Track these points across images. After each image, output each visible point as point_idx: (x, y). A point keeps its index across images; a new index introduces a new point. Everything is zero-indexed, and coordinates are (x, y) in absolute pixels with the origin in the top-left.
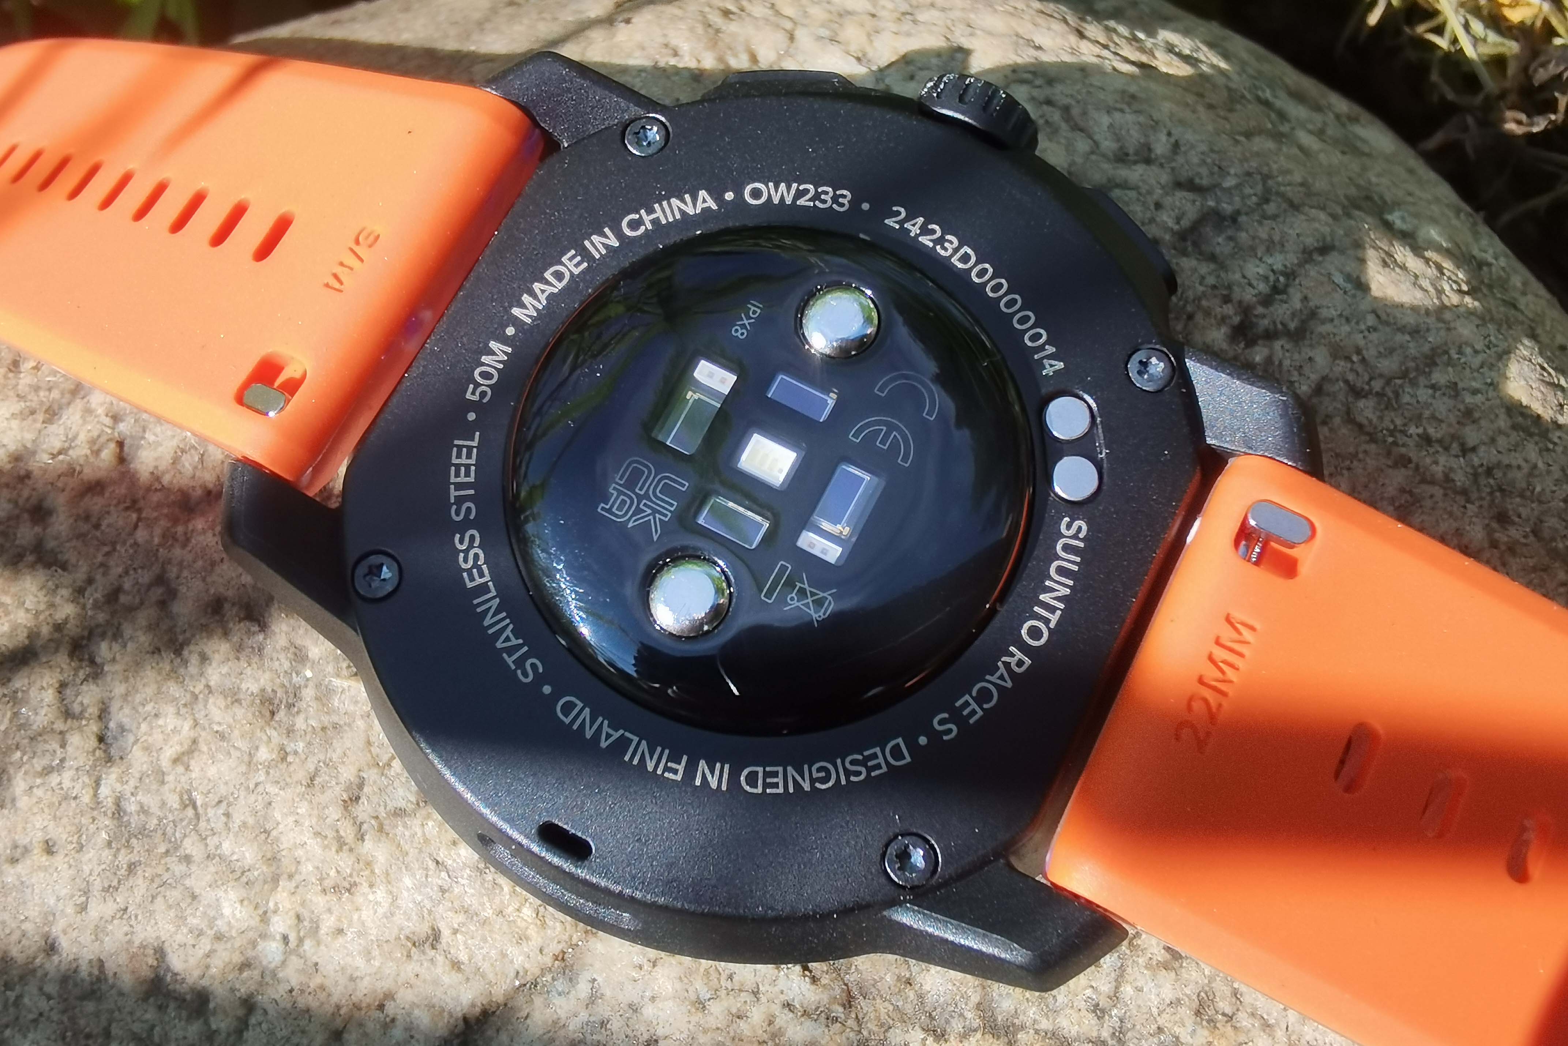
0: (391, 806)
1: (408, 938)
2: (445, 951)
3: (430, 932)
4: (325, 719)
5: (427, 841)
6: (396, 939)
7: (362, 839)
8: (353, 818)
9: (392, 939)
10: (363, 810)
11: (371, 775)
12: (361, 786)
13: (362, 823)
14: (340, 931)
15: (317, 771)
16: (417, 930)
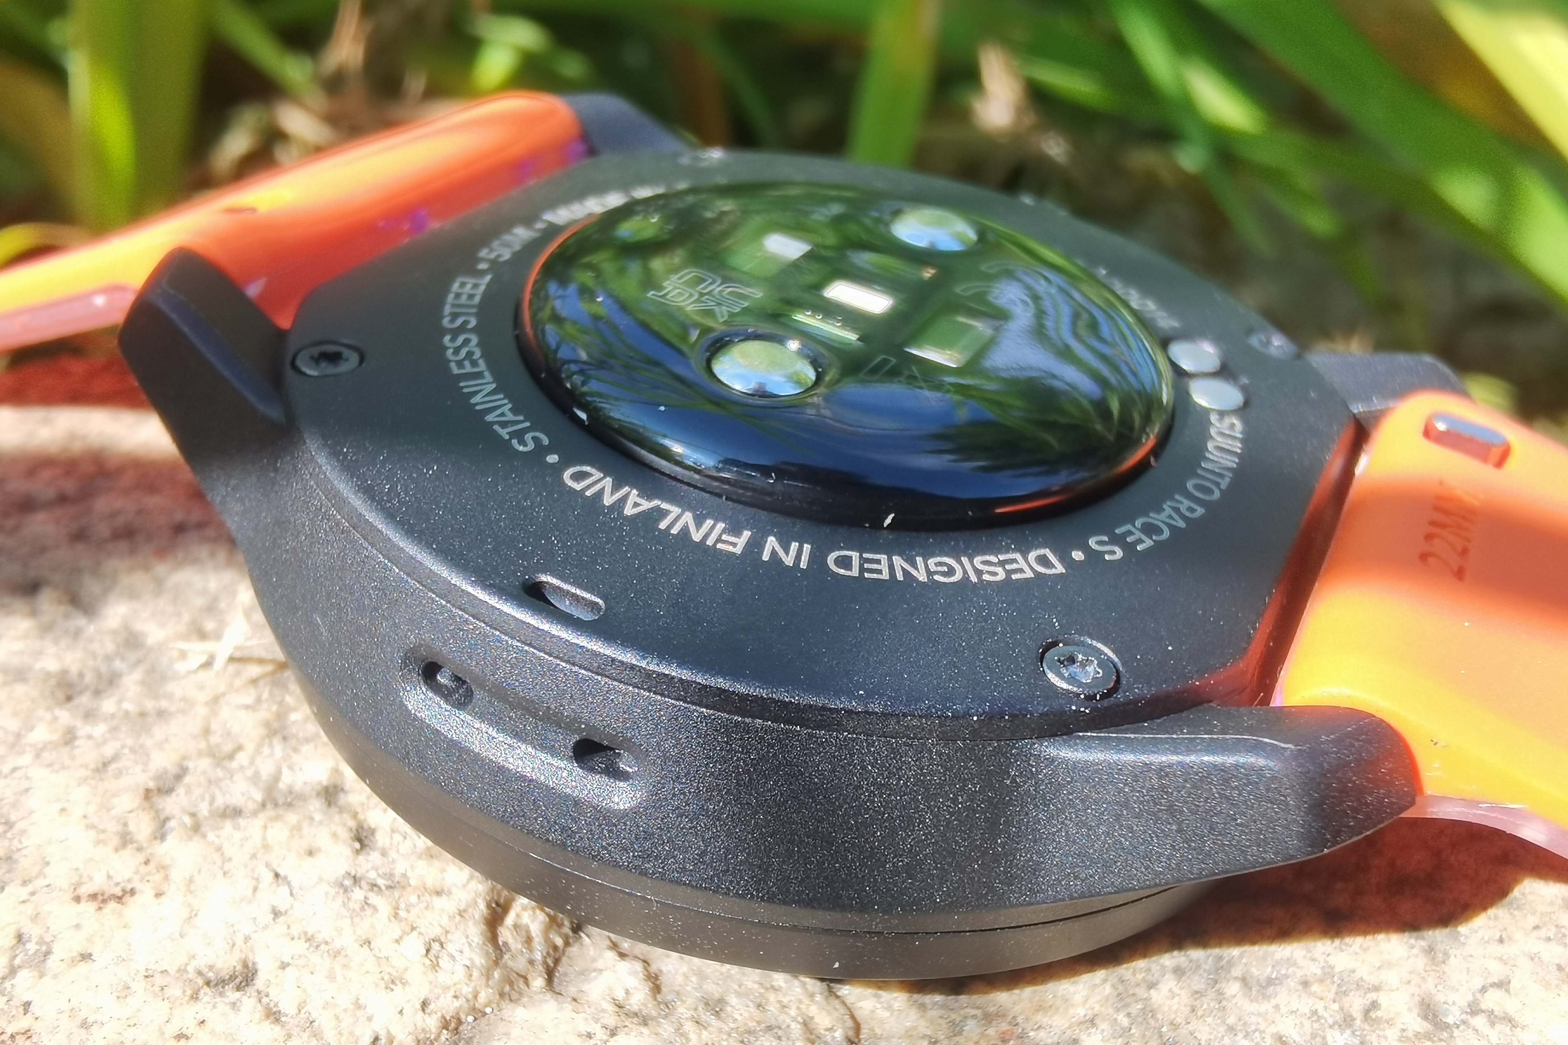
0: (220, 801)
1: (200, 973)
2: (259, 992)
3: (239, 968)
4: (150, 705)
5: (266, 847)
6: (178, 971)
7: (163, 837)
8: (157, 811)
9: (172, 971)
10: (172, 804)
11: (201, 766)
12: (179, 777)
13: (167, 819)
14: (86, 957)
15: (115, 758)
16: (219, 964)
